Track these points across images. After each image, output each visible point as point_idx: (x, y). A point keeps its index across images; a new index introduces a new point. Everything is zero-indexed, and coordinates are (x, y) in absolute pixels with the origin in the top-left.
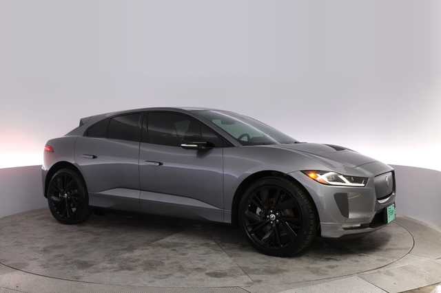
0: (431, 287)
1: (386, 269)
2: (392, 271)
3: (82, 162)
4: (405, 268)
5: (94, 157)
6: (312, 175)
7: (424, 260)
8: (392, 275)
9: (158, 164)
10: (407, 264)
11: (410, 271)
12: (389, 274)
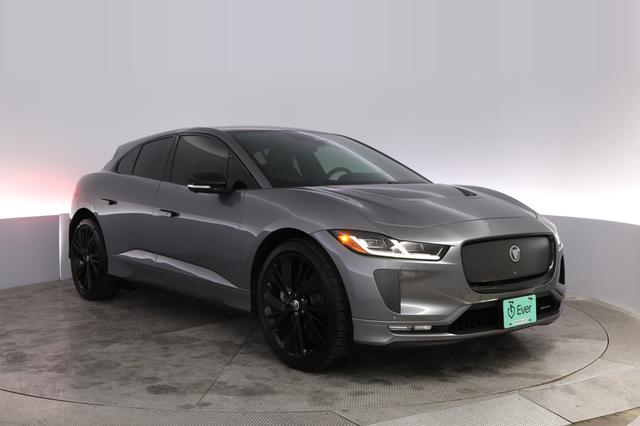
0: (635, 412)
1: (564, 383)
2: (573, 386)
3: (102, 211)
4: (594, 381)
5: (112, 203)
6: (344, 238)
7: (624, 368)
8: (573, 392)
9: (169, 215)
10: (596, 376)
11: (602, 386)
12: (569, 390)
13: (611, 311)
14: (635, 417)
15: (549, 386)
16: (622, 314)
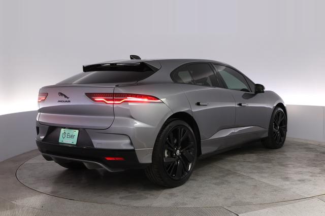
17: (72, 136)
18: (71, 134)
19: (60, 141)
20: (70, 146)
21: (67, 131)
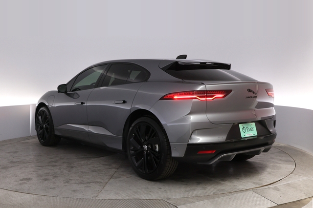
0: (308, 199)
1: (274, 185)
2: (278, 187)
4: (288, 185)
7: (303, 178)
8: (278, 190)
10: (290, 182)
11: (293, 187)
12: (276, 189)
13: (297, 151)
14: (309, 202)
15: (266, 187)
16: (303, 152)
17: (251, 129)
18: (249, 127)
19: (242, 136)
20: (252, 138)
21: (245, 125)
